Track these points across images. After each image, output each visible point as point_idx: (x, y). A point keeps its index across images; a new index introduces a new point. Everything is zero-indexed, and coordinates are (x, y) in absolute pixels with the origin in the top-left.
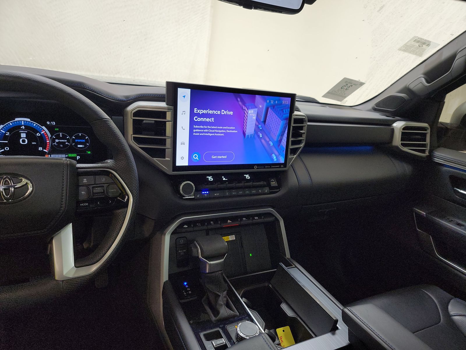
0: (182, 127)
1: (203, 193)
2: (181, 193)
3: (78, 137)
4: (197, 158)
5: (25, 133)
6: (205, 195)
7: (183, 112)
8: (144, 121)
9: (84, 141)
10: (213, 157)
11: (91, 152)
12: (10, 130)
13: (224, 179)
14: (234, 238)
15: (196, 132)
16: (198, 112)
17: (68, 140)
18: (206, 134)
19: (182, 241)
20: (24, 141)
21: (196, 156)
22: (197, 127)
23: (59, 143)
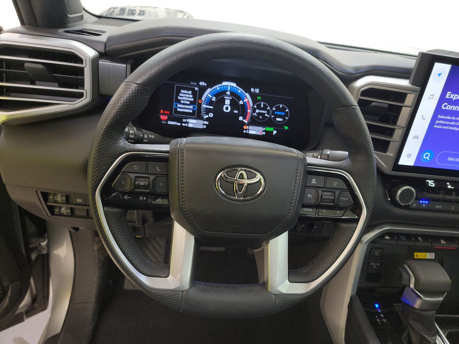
0: (423, 116)
1: (421, 202)
2: (398, 200)
3: (278, 109)
4: (428, 158)
5: (230, 99)
6: (424, 205)
7: (431, 95)
8: (374, 104)
9: (283, 114)
10: (450, 159)
11: (288, 128)
12: (216, 95)
13: (449, 187)
14: (432, 257)
15: (438, 124)
16: (450, 98)
17: (268, 111)
18: (452, 128)
19: (377, 252)
20: (227, 108)
21: (427, 156)
22: (442, 117)
23: (259, 114)
